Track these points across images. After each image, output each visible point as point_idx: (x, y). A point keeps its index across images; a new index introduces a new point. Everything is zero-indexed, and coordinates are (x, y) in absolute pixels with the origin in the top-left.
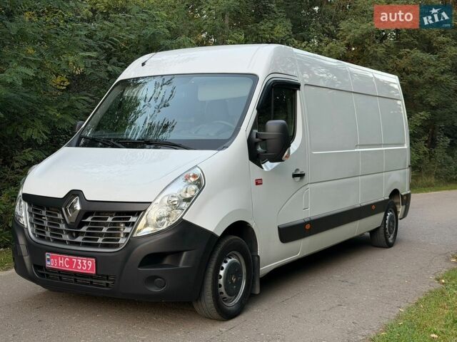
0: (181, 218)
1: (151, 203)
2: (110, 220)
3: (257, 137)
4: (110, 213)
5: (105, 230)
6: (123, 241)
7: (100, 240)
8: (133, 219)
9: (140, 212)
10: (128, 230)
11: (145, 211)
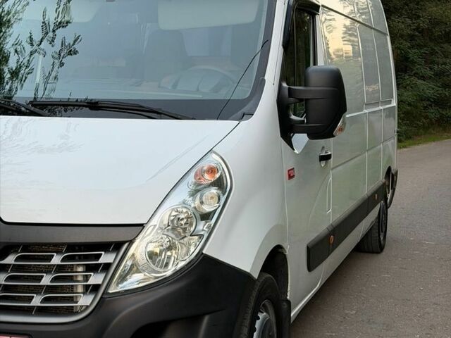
0: (200, 253)
1: (142, 226)
2: (57, 260)
3: (290, 95)
4: (56, 247)
5: (46, 280)
6: (85, 300)
7: (37, 301)
8: (106, 258)
9: (121, 244)
10: (95, 279)
11: (131, 242)
